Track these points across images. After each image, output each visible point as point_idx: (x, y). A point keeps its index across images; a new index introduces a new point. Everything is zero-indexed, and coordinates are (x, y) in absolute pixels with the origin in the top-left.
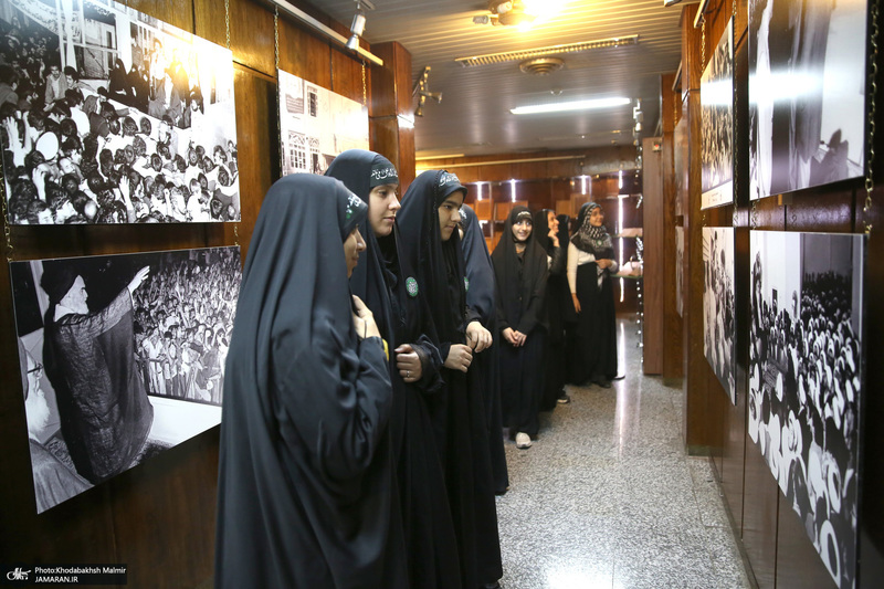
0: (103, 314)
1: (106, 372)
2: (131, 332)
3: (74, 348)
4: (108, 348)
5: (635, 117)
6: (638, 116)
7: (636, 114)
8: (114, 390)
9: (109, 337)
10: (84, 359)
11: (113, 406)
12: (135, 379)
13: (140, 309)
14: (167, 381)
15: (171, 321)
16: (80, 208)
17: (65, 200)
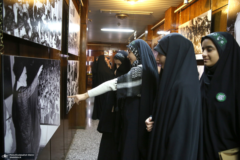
0: (30, 87)
1: (30, 116)
2: (37, 95)
3: (22, 104)
4: (31, 104)
5: (134, 36)
6: (136, 35)
7: (135, 35)
8: (32, 125)
9: (32, 98)
10: (25, 110)
11: (31, 132)
12: (38, 118)
13: (40, 85)
14: (45, 117)
15: (46, 90)
16: (27, 31)
17: (23, 25)
